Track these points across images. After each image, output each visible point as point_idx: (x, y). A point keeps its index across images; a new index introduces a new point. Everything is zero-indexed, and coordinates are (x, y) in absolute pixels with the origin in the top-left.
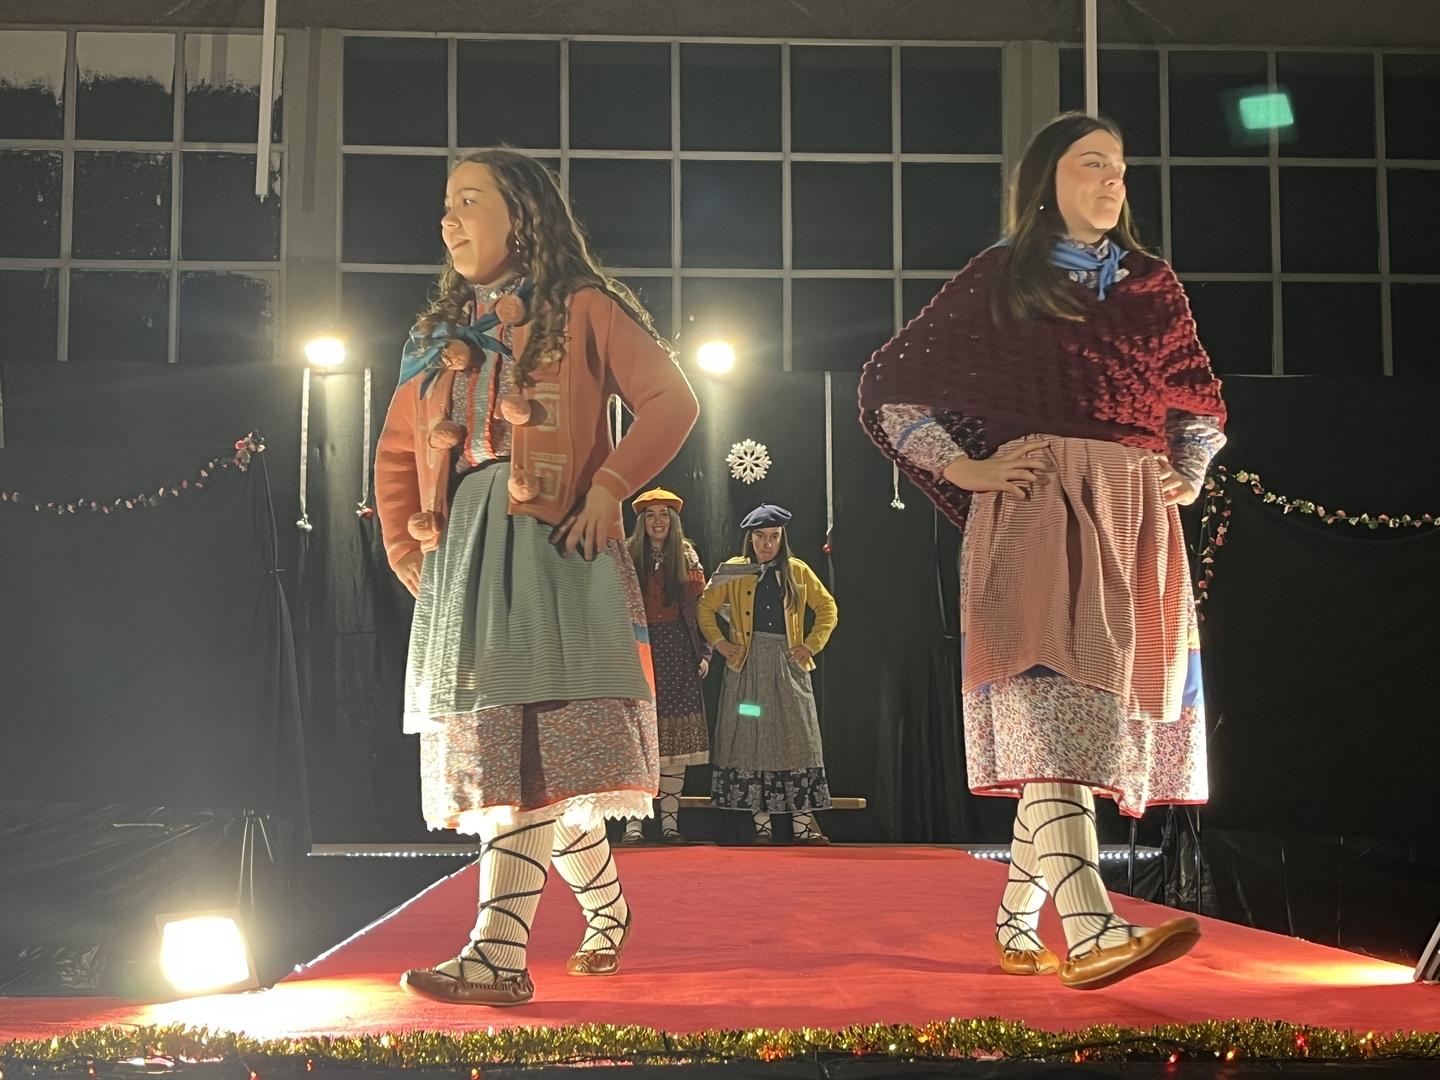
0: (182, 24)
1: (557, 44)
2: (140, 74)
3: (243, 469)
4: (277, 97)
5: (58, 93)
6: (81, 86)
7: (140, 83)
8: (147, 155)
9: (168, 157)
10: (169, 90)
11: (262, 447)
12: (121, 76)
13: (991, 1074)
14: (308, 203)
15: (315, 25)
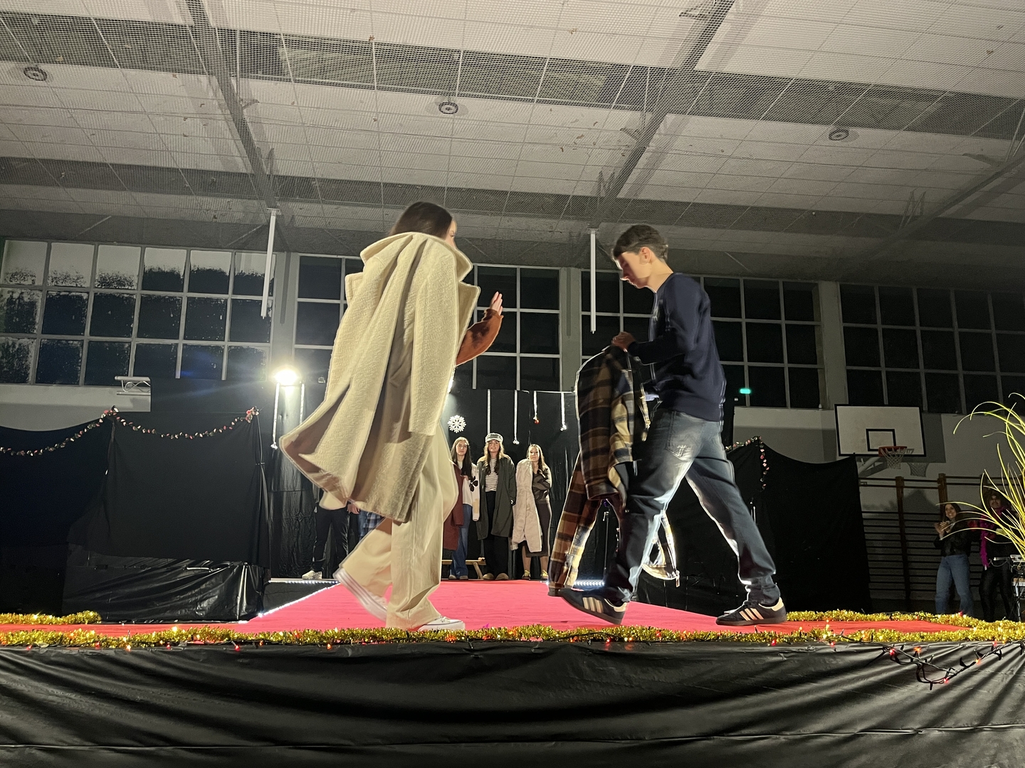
0: (234, 249)
2: (216, 268)
3: (249, 422)
4: (272, 278)
5: (182, 274)
6: (191, 272)
7: (216, 271)
8: (217, 300)
9: (226, 301)
10: (228, 274)
11: (257, 413)
12: (208, 268)
13: (537, 646)
14: (282, 321)
15: (289, 251)
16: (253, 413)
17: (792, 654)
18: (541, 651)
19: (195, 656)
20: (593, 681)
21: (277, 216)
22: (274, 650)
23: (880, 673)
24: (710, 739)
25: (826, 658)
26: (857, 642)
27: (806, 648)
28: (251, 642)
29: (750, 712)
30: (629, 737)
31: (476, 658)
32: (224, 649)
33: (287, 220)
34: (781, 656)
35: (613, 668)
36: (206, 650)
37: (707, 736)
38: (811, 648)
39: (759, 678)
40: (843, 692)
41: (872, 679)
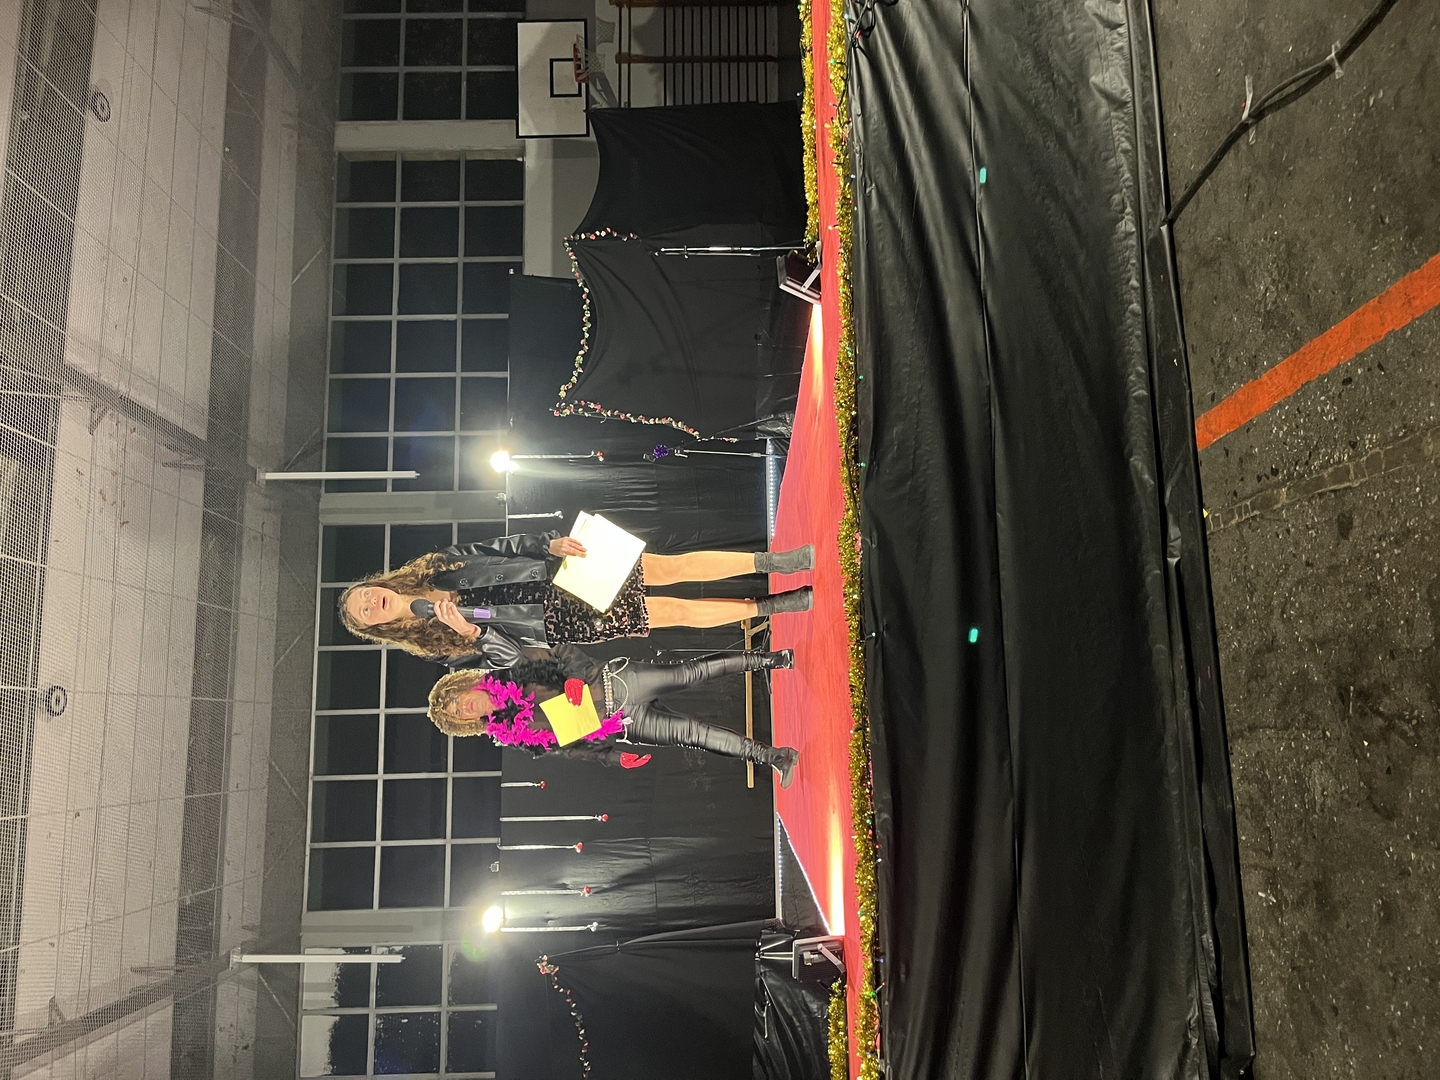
0: (297, 1012)
2: (327, 1036)
3: (557, 969)
4: (344, 952)
7: (332, 1036)
8: (377, 1029)
9: (379, 1016)
10: (337, 1018)
11: (545, 958)
12: (328, 1049)
13: (868, 540)
14: (408, 929)
15: (299, 929)
16: (544, 964)
17: (867, 175)
18: (875, 534)
19: (898, 1047)
20: (914, 459)
21: (243, 952)
22: (886, 927)
23: (888, 55)
24: (985, 294)
25: (871, 127)
26: (846, 85)
27: (857, 155)
28: (876, 965)
29: (947, 239)
30: (987, 409)
31: (887, 628)
32: (887, 1003)
33: (249, 936)
34: (870, 192)
35: (895, 431)
36: (890, 1032)
37: (981, 299)
38: (858, 148)
39: (902, 223)
40: (916, 109)
41: (897, 67)
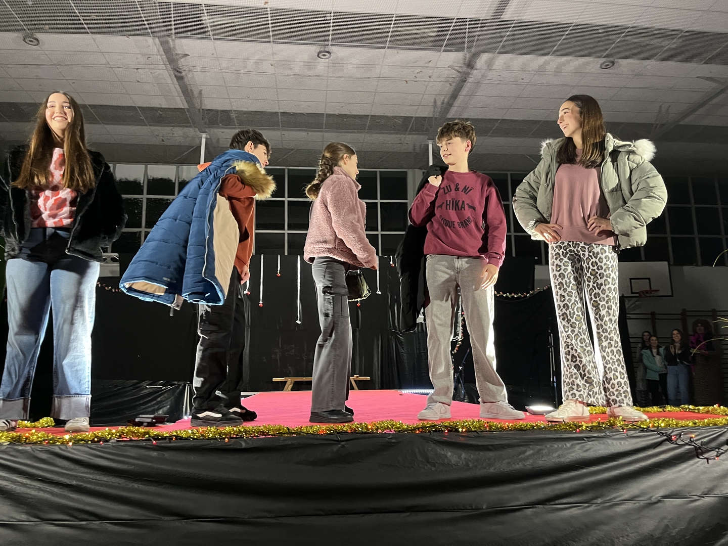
0: (178, 163)
1: (284, 169)
2: (165, 177)
5: (142, 182)
6: (149, 180)
7: (165, 180)
8: (167, 200)
10: (174, 181)
12: (160, 177)
13: (390, 437)
17: (594, 439)
18: (394, 440)
21: (207, 139)
22: (184, 444)
23: (666, 452)
24: (535, 508)
28: (165, 438)
31: (342, 447)
32: (144, 444)
33: (214, 141)
34: (584, 440)
36: (130, 445)
37: (532, 505)
